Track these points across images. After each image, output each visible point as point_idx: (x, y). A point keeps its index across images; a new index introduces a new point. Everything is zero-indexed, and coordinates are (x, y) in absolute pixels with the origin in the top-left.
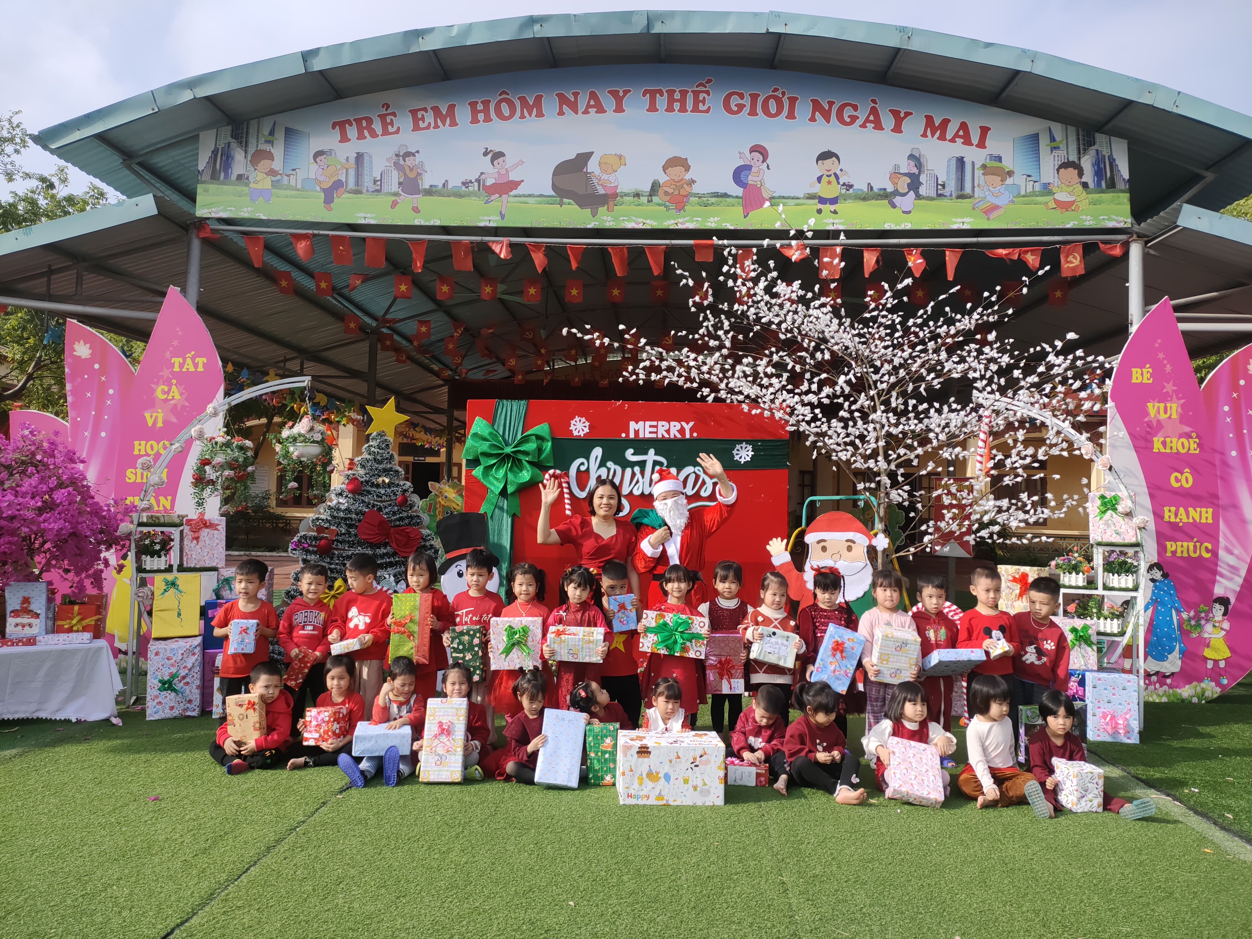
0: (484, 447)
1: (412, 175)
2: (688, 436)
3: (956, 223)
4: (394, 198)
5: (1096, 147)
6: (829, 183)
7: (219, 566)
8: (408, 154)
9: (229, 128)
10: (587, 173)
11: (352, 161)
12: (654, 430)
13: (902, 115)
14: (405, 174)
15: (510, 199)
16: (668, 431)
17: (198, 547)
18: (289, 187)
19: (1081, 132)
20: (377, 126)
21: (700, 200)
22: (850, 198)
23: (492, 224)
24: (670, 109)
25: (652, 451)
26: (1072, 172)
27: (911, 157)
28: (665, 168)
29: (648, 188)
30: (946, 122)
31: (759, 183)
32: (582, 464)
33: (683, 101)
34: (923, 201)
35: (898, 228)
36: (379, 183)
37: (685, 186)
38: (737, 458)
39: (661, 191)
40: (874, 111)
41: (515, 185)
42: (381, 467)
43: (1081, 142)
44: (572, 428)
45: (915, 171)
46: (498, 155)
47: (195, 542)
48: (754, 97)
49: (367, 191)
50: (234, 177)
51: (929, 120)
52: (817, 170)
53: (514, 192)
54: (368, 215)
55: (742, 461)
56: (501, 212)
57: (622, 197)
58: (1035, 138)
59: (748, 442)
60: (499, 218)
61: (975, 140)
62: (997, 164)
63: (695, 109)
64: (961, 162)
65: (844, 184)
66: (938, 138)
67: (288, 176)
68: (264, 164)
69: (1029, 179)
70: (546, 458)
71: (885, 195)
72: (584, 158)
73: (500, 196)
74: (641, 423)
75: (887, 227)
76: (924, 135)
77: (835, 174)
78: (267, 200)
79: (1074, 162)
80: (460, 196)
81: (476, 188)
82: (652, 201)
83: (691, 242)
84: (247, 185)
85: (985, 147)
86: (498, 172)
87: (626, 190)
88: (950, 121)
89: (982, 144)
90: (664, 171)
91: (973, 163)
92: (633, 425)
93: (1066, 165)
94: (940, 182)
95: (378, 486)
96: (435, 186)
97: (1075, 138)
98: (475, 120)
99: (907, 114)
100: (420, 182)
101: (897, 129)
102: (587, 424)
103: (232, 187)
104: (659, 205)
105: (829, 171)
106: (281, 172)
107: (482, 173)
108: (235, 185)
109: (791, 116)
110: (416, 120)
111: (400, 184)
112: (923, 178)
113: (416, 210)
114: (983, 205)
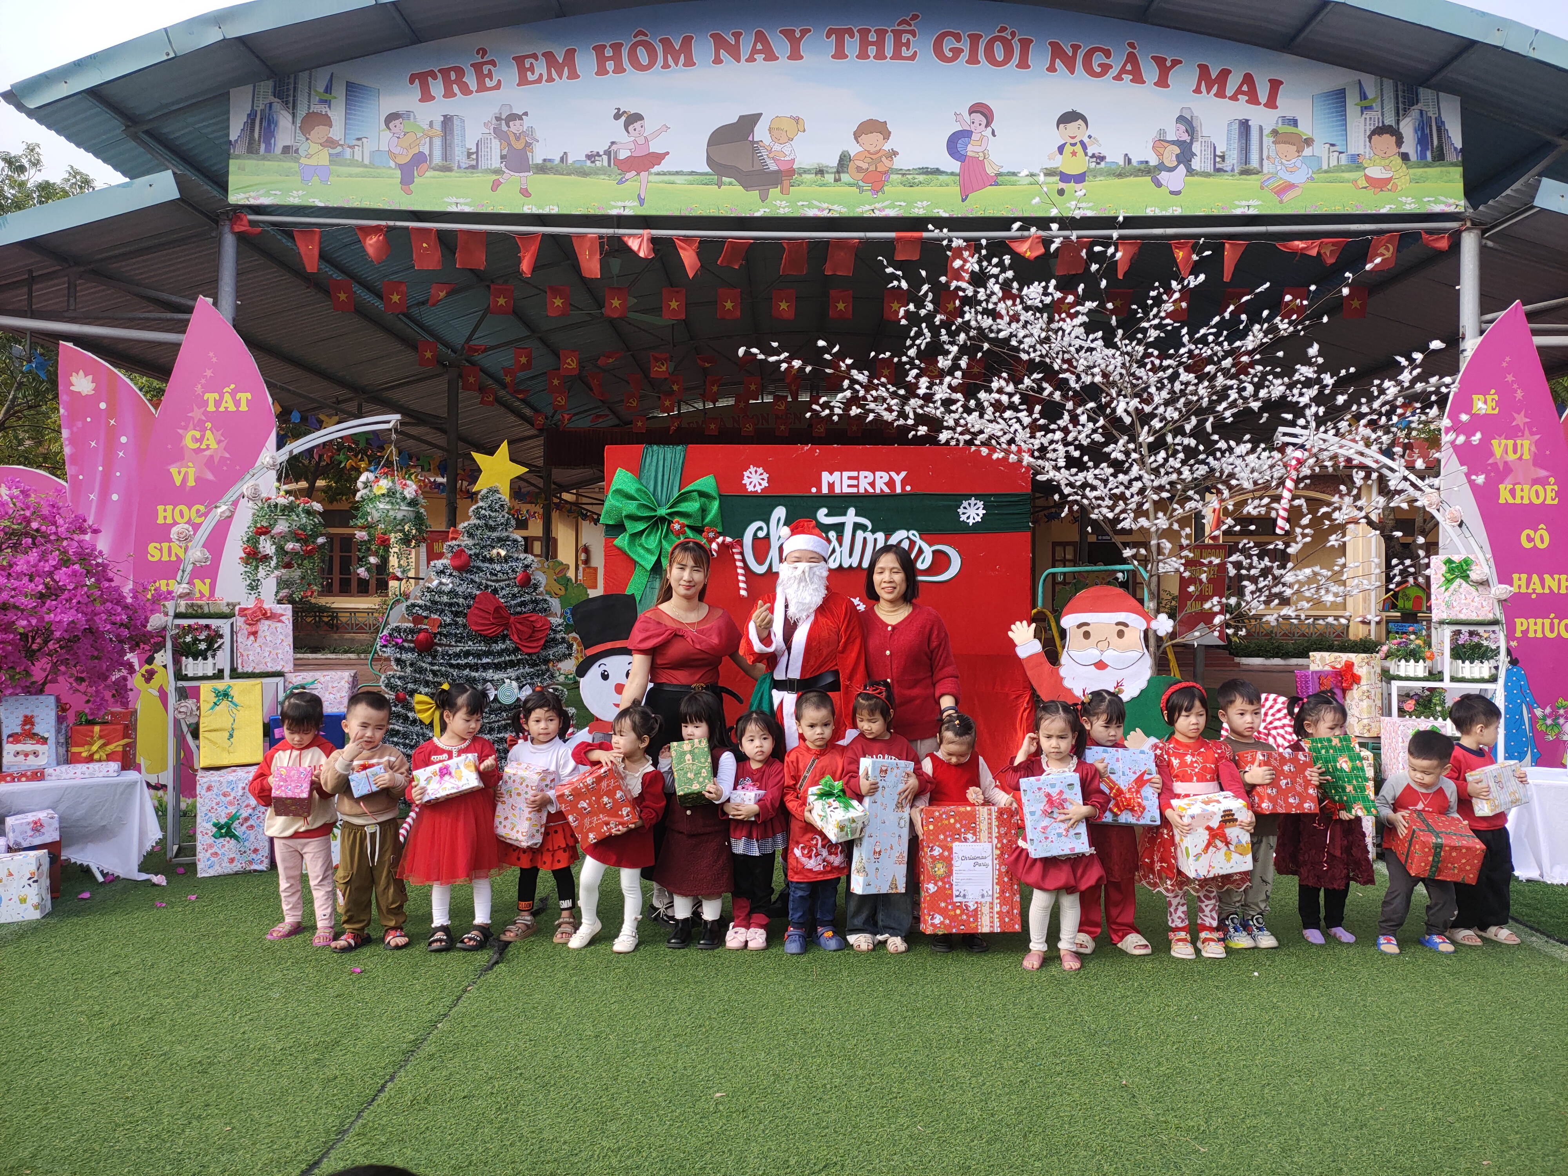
0: (631, 507)
1: (519, 145)
2: (899, 490)
3: (1240, 207)
4: (495, 177)
5: (1419, 106)
6: (1074, 154)
7: (286, 670)
8: (513, 117)
9: (270, 83)
10: (753, 142)
11: (438, 126)
12: (855, 482)
13: (1168, 64)
14: (509, 145)
15: (652, 178)
16: (872, 484)
17: (256, 645)
18: (353, 163)
19: (1400, 87)
20: (471, 80)
21: (904, 179)
22: (1101, 175)
23: (628, 212)
24: (863, 55)
25: (852, 511)
26: (1388, 140)
27: (1181, 119)
28: (857, 136)
29: (834, 162)
30: (1225, 73)
31: (981, 154)
32: (760, 528)
33: (880, 45)
34: (1196, 178)
35: (1164, 213)
36: (474, 156)
37: (884, 159)
38: (963, 518)
39: (852, 166)
40: (1132, 58)
41: (658, 158)
42: (495, 535)
43: (1400, 99)
44: (746, 481)
45: (1186, 137)
46: (634, 119)
47: (252, 638)
48: (974, 39)
49: (459, 167)
50: (278, 149)
51: (1204, 71)
52: (1058, 137)
53: (656, 169)
54: (461, 200)
55: (971, 522)
56: (639, 195)
57: (800, 174)
58: (1340, 95)
59: (978, 497)
60: (637, 203)
61: (1263, 97)
62: (1292, 129)
63: (897, 55)
64: (1245, 126)
65: (1093, 156)
66: (1215, 95)
67: (352, 147)
68: (319, 132)
69: (1332, 149)
70: (711, 521)
71: (1145, 170)
72: (749, 122)
73: (638, 174)
74: (837, 474)
75: (1150, 212)
76: (1198, 91)
77: (1082, 142)
78: (324, 181)
79: (1391, 126)
80: (584, 173)
81: (606, 163)
82: (840, 180)
83: (892, 235)
84: (297, 160)
85: (1276, 107)
86: (635, 142)
87: (805, 166)
88: (1230, 72)
89: (1271, 103)
90: (856, 139)
91: (1261, 127)
92: (826, 477)
93: (1381, 130)
94: (1218, 153)
95: (491, 560)
96: (550, 160)
97: (1392, 95)
98: (602, 71)
99: (1176, 63)
100: (530, 154)
101: (1162, 82)
102: (766, 476)
103: (276, 163)
104: (850, 185)
105: (1073, 138)
106: (342, 142)
107: (613, 143)
108: (280, 160)
109: (1023, 64)
110: (522, 71)
111: (503, 157)
112: (1196, 148)
113: (525, 193)
114: (1274, 184)
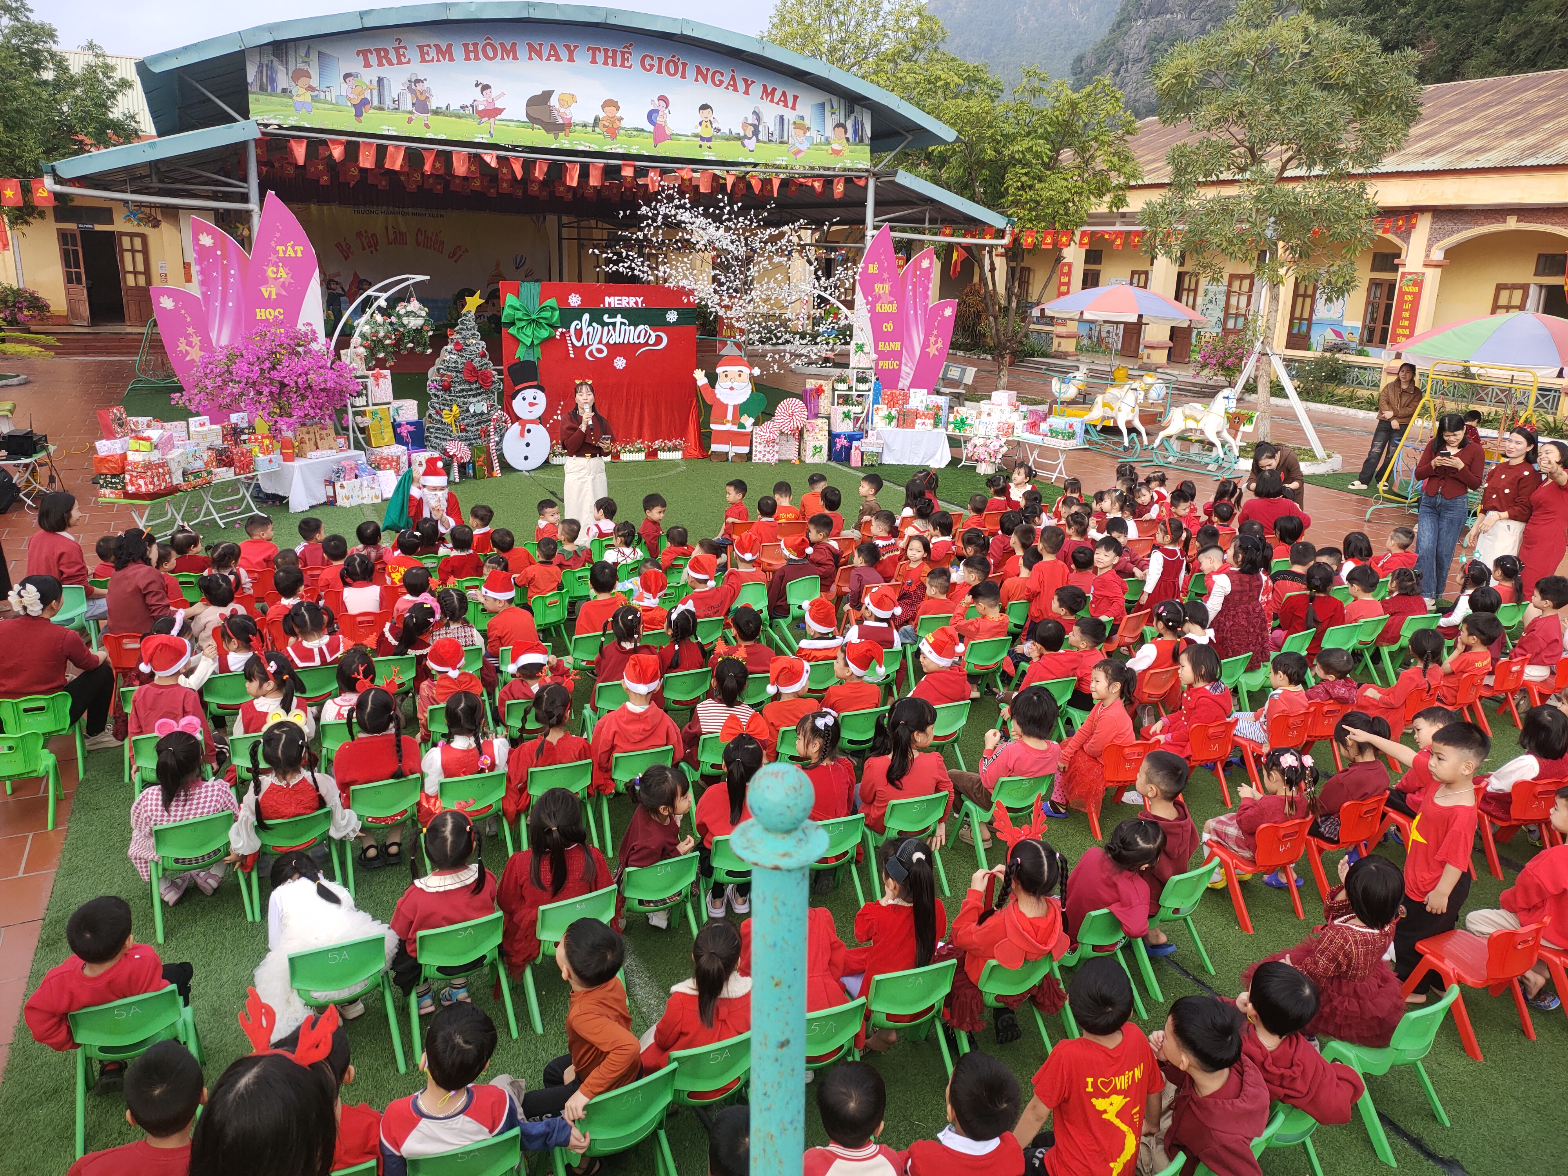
0: (519, 315)
1: (422, 98)
2: (640, 306)
3: (779, 160)
4: (410, 115)
5: (854, 115)
6: (707, 126)
8: (418, 81)
10: (550, 106)
11: (375, 83)
12: (620, 302)
13: (750, 83)
14: (417, 97)
15: (497, 122)
16: (628, 304)
18: (326, 102)
19: (847, 107)
20: (393, 56)
21: (626, 132)
22: (719, 139)
23: (484, 141)
24: (606, 63)
25: (619, 316)
26: (842, 130)
27: (754, 112)
28: (603, 107)
29: (591, 121)
30: (774, 90)
31: (663, 123)
32: (578, 324)
33: (614, 58)
34: (760, 144)
35: (746, 160)
36: (397, 103)
37: (616, 121)
38: (668, 320)
39: (601, 124)
41: (499, 111)
43: (847, 111)
44: (570, 301)
45: (756, 122)
46: (486, 87)
47: (377, 387)
48: (660, 60)
49: (388, 108)
50: (279, 90)
51: (765, 87)
53: (499, 117)
54: (390, 126)
55: (672, 321)
56: (490, 132)
57: (574, 126)
58: (822, 105)
59: (675, 310)
60: (489, 136)
61: (790, 104)
62: (802, 122)
63: (622, 65)
64: (782, 118)
65: (715, 128)
66: (770, 101)
67: (324, 92)
68: (303, 81)
69: (818, 133)
70: (556, 321)
71: (739, 138)
72: (548, 94)
73: (489, 119)
74: (612, 298)
75: (740, 159)
76: (762, 98)
77: (710, 121)
78: (309, 112)
79: (843, 123)
80: (459, 117)
81: (471, 112)
82: (595, 131)
83: (620, 162)
84: (290, 97)
85: (796, 110)
86: (487, 101)
87: (577, 122)
88: (776, 89)
89: (793, 108)
90: (603, 109)
91: (789, 120)
92: (607, 299)
93: (839, 125)
94: (770, 132)
96: (440, 108)
97: (844, 108)
98: (467, 58)
99: (753, 82)
100: (428, 104)
101: (746, 92)
102: (579, 299)
103: (278, 98)
104: (599, 134)
105: (706, 118)
106: (318, 89)
107: (474, 100)
108: (281, 97)
109: (683, 76)
110: (423, 55)
111: (413, 104)
112: (761, 128)
113: (427, 126)
114: (793, 150)
